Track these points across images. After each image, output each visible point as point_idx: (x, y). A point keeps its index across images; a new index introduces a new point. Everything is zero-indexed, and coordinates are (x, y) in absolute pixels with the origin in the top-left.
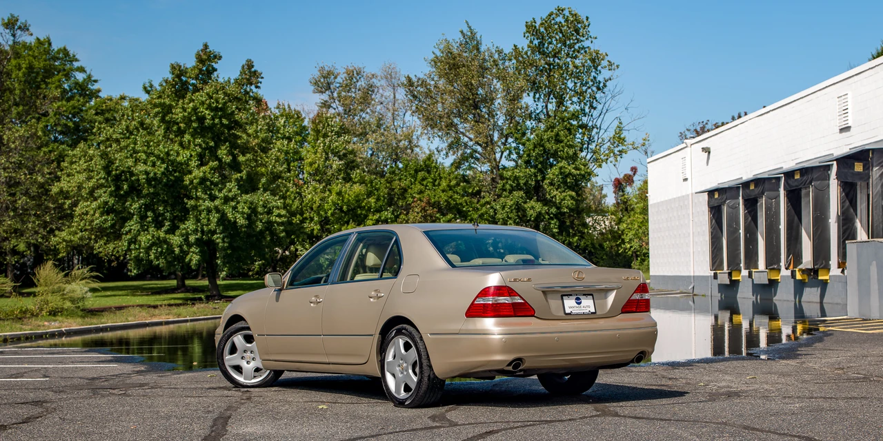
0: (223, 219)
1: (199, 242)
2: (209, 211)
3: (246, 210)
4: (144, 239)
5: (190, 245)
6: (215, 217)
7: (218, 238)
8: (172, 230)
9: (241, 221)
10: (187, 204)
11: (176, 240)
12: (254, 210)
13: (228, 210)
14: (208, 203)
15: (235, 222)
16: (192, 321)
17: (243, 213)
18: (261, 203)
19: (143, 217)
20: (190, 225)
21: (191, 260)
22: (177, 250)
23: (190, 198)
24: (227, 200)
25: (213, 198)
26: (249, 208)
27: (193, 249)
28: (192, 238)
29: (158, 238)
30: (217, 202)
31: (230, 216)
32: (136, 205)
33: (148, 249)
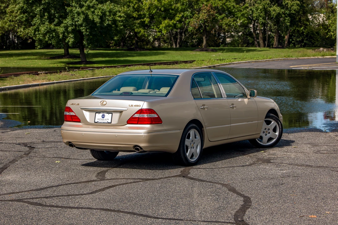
0: (86, 19)
1: (73, 31)
2: (78, 14)
3: (100, 13)
4: (43, 29)
5: (68, 33)
6: (82, 17)
7: (83, 29)
8: (59, 24)
9: (97, 20)
10: (67, 9)
11: (61, 29)
12: (104, 14)
13: (89, 13)
14: (79, 10)
15: (94, 20)
16: (57, 83)
17: (98, 15)
18: (108, 10)
19: (42, 16)
20: (68, 21)
21: (69, 41)
22: (61, 36)
23: (69, 5)
24: (89, 7)
25: (81, 6)
26: (102, 13)
27: (70, 35)
28: (70, 29)
29: (50, 29)
30: (83, 9)
31: (90, 17)
32: (38, 9)
33: (44, 35)
